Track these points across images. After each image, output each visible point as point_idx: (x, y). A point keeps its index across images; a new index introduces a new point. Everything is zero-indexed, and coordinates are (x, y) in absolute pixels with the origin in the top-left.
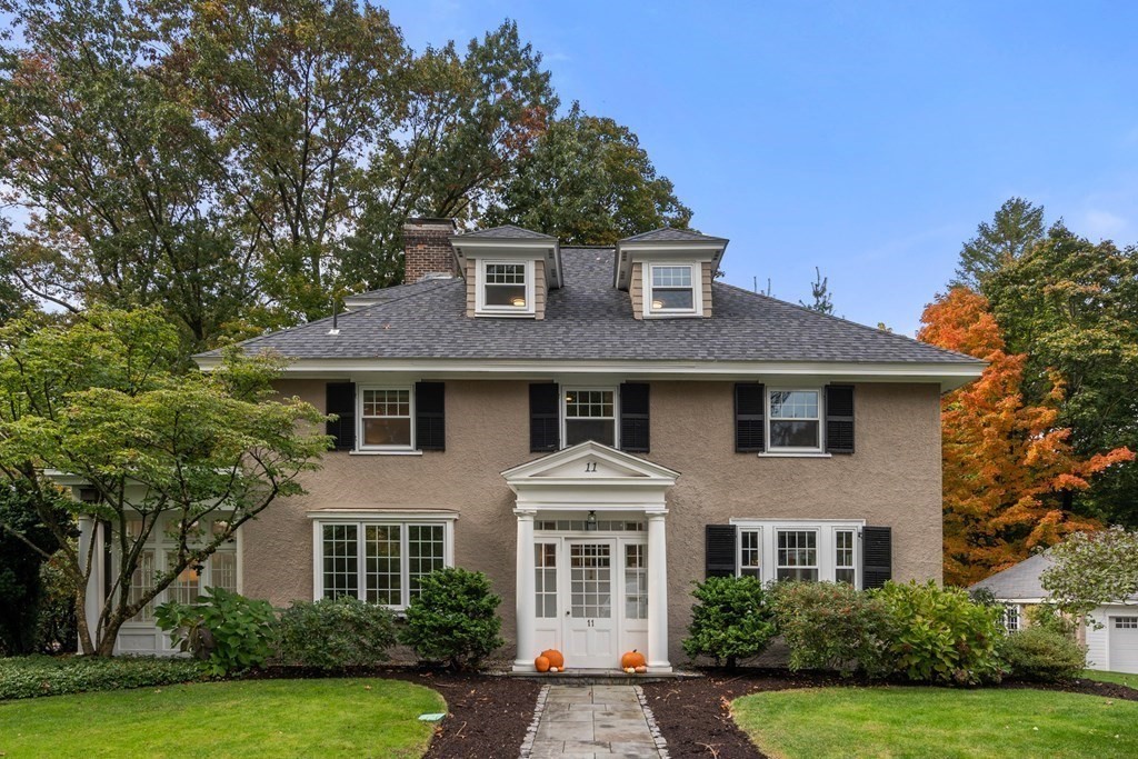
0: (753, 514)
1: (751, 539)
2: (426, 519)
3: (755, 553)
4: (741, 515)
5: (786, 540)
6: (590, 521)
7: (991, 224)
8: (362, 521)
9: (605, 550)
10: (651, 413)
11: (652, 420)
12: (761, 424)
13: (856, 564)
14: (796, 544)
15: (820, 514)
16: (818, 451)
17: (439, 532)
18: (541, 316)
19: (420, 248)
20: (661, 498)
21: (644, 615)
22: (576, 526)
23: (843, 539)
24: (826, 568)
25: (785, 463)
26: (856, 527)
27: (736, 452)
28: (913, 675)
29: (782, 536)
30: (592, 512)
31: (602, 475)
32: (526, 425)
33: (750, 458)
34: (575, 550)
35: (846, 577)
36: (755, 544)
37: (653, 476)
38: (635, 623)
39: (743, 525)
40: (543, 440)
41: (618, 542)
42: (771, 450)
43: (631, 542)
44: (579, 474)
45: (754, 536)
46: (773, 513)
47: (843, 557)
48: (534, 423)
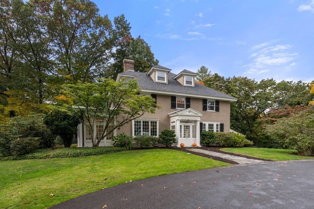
0: (205, 121)
1: (205, 125)
2: (154, 120)
3: (205, 127)
4: (203, 121)
5: (209, 125)
6: (188, 121)
7: (200, 70)
8: (142, 120)
9: (189, 126)
10: (191, 103)
11: (191, 104)
12: (207, 106)
13: (219, 129)
14: (211, 126)
15: (214, 121)
16: (214, 111)
17: (156, 122)
18: (167, 83)
19: (128, 64)
20: (199, 118)
21: (195, 137)
22: (185, 122)
23: (217, 125)
24: (215, 130)
25: (209, 113)
26: (219, 123)
27: (203, 110)
28: (234, 146)
29: (209, 124)
30: (189, 120)
31: (191, 114)
32: (170, 104)
33: (205, 112)
34: (184, 126)
35: (217, 131)
36: (205, 126)
37: (199, 114)
38: (194, 139)
39: (204, 123)
40: (173, 106)
41: (191, 125)
42: (208, 111)
43: (193, 125)
44: (187, 113)
45: (205, 124)
46: (208, 121)
47: (217, 128)
48: (172, 104)
